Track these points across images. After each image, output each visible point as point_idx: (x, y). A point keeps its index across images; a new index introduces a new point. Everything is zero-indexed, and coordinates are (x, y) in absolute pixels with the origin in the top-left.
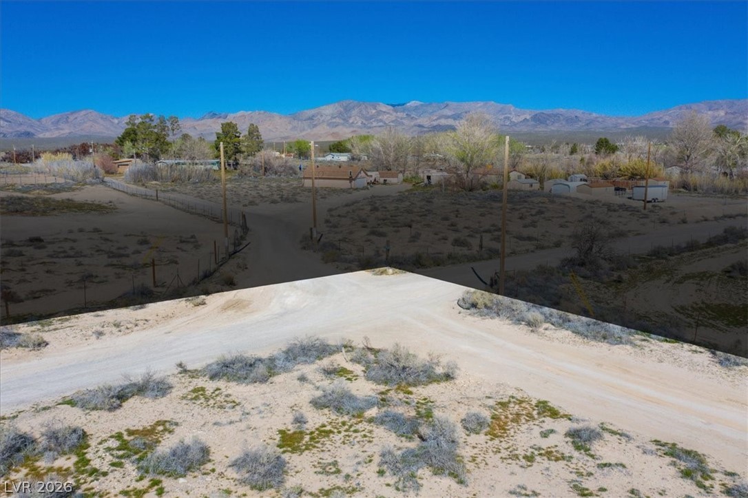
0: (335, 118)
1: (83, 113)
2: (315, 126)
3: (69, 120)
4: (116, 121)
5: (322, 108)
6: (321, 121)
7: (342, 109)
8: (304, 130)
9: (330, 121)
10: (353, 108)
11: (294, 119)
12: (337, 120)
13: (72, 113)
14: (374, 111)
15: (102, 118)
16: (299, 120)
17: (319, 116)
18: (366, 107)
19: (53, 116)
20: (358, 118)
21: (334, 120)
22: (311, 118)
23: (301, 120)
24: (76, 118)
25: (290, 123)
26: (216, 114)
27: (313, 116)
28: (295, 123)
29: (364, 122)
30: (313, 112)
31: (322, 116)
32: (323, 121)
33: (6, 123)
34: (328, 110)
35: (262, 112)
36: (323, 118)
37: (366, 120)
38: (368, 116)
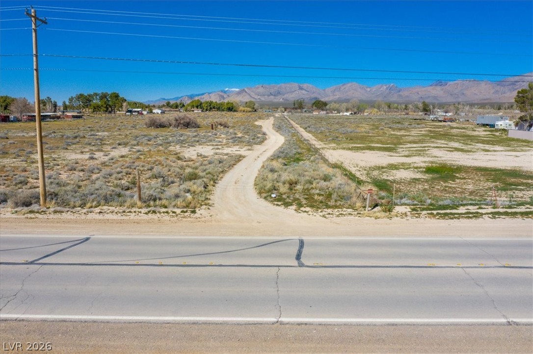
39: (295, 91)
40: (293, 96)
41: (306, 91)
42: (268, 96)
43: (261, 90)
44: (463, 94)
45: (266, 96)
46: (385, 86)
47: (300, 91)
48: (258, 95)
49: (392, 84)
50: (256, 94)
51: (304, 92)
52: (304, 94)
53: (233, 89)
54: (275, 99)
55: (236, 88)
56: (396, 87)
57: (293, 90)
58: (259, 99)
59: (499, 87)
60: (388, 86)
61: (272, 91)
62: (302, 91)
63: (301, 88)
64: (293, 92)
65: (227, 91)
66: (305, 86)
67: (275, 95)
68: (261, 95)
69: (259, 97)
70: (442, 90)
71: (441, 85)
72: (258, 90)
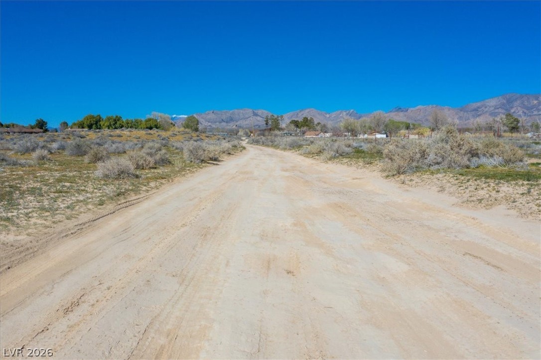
0: (498, 108)
1: (307, 111)
2: (479, 115)
3: (299, 116)
4: (328, 116)
5: (487, 101)
6: (484, 112)
7: (505, 101)
8: (468, 119)
9: (493, 111)
10: (516, 100)
11: (461, 111)
12: (500, 110)
13: (300, 111)
14: (535, 102)
15: (319, 114)
16: (464, 112)
17: (483, 108)
18: (528, 99)
19: (289, 113)
20: (519, 108)
21: (497, 111)
22: (476, 110)
23: (467, 111)
24: (303, 114)
25: (456, 114)
26: (400, 109)
27: (479, 108)
28: (461, 114)
29: (525, 111)
30: (479, 104)
31: (486, 107)
32: (487, 112)
33: (261, 119)
34: (492, 102)
35: (434, 106)
36: (487, 109)
37: (527, 110)
38: (529, 106)
39: (249, 117)
40: (247, 122)
41: (262, 117)
42: (220, 123)
43: (212, 116)
44: (427, 120)
45: (217, 123)
46: (345, 112)
47: (255, 117)
48: (209, 122)
49: (352, 110)
50: (206, 121)
51: (259, 118)
52: (258, 121)
53: (181, 116)
54: (227, 125)
55: (184, 115)
56: (357, 113)
57: (247, 116)
58: (210, 126)
59: (462, 112)
60: (347, 112)
61: (224, 117)
62: (257, 118)
63: (256, 115)
64: (247, 118)
65: (175, 117)
66: (260, 112)
67: (227, 122)
68: (211, 122)
69: (209, 124)
70: (405, 116)
71: (402, 111)
72: (209, 117)
